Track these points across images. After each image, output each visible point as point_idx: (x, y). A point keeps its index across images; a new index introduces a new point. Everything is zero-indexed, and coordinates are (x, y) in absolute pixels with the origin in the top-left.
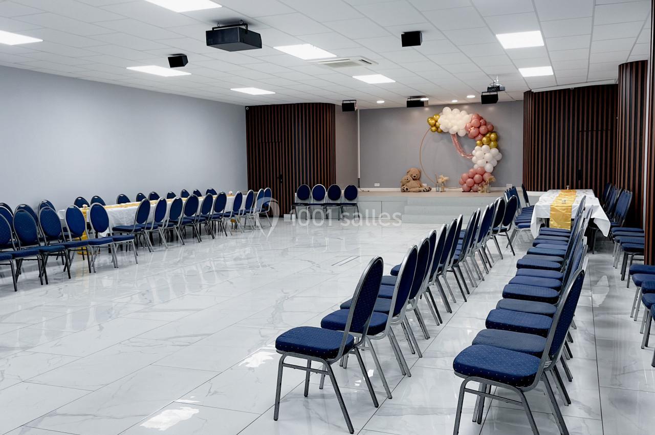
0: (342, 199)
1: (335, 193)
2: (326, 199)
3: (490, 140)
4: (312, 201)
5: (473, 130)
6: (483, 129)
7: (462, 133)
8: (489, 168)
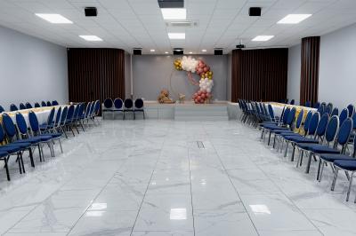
0: (134, 107)
1: (129, 103)
2: (123, 108)
3: (209, 75)
4: (114, 108)
5: (200, 70)
6: (205, 69)
7: (193, 71)
8: (209, 90)
